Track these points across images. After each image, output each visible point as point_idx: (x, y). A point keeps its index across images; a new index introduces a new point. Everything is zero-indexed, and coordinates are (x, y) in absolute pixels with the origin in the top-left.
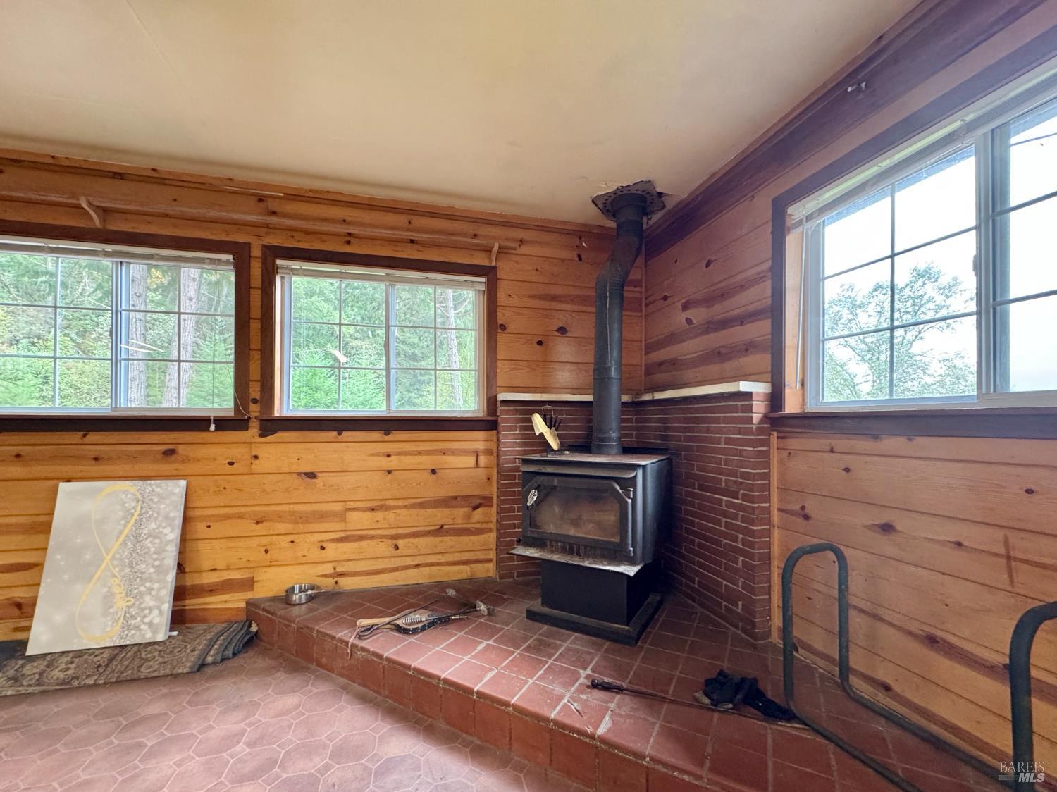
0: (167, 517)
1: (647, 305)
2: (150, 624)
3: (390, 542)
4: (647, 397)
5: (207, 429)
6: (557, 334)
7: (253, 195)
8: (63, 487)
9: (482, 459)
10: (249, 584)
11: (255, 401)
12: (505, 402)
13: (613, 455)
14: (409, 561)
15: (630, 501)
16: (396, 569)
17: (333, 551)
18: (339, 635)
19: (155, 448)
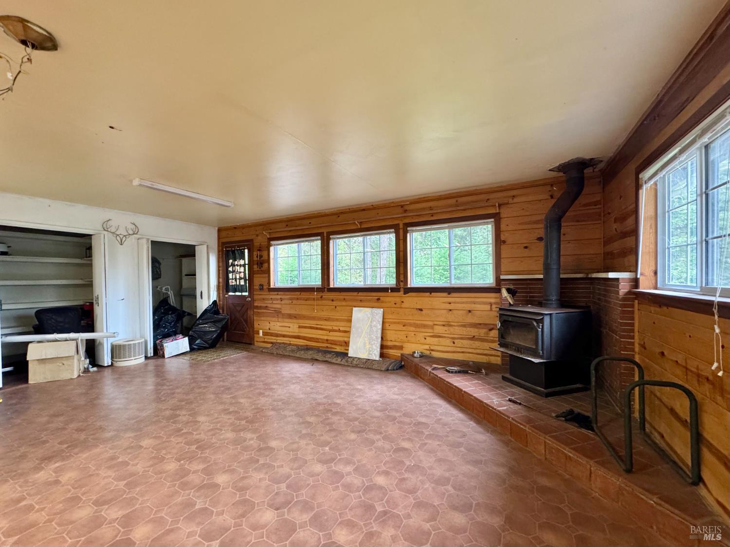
0: (378, 321)
1: (604, 216)
2: (375, 354)
3: (451, 340)
5: (388, 292)
6: (537, 241)
7: (400, 205)
8: (355, 309)
10: (401, 348)
11: (402, 281)
12: (504, 280)
14: (459, 350)
15: (540, 330)
16: (454, 352)
17: (429, 340)
18: (426, 368)
19: (375, 297)
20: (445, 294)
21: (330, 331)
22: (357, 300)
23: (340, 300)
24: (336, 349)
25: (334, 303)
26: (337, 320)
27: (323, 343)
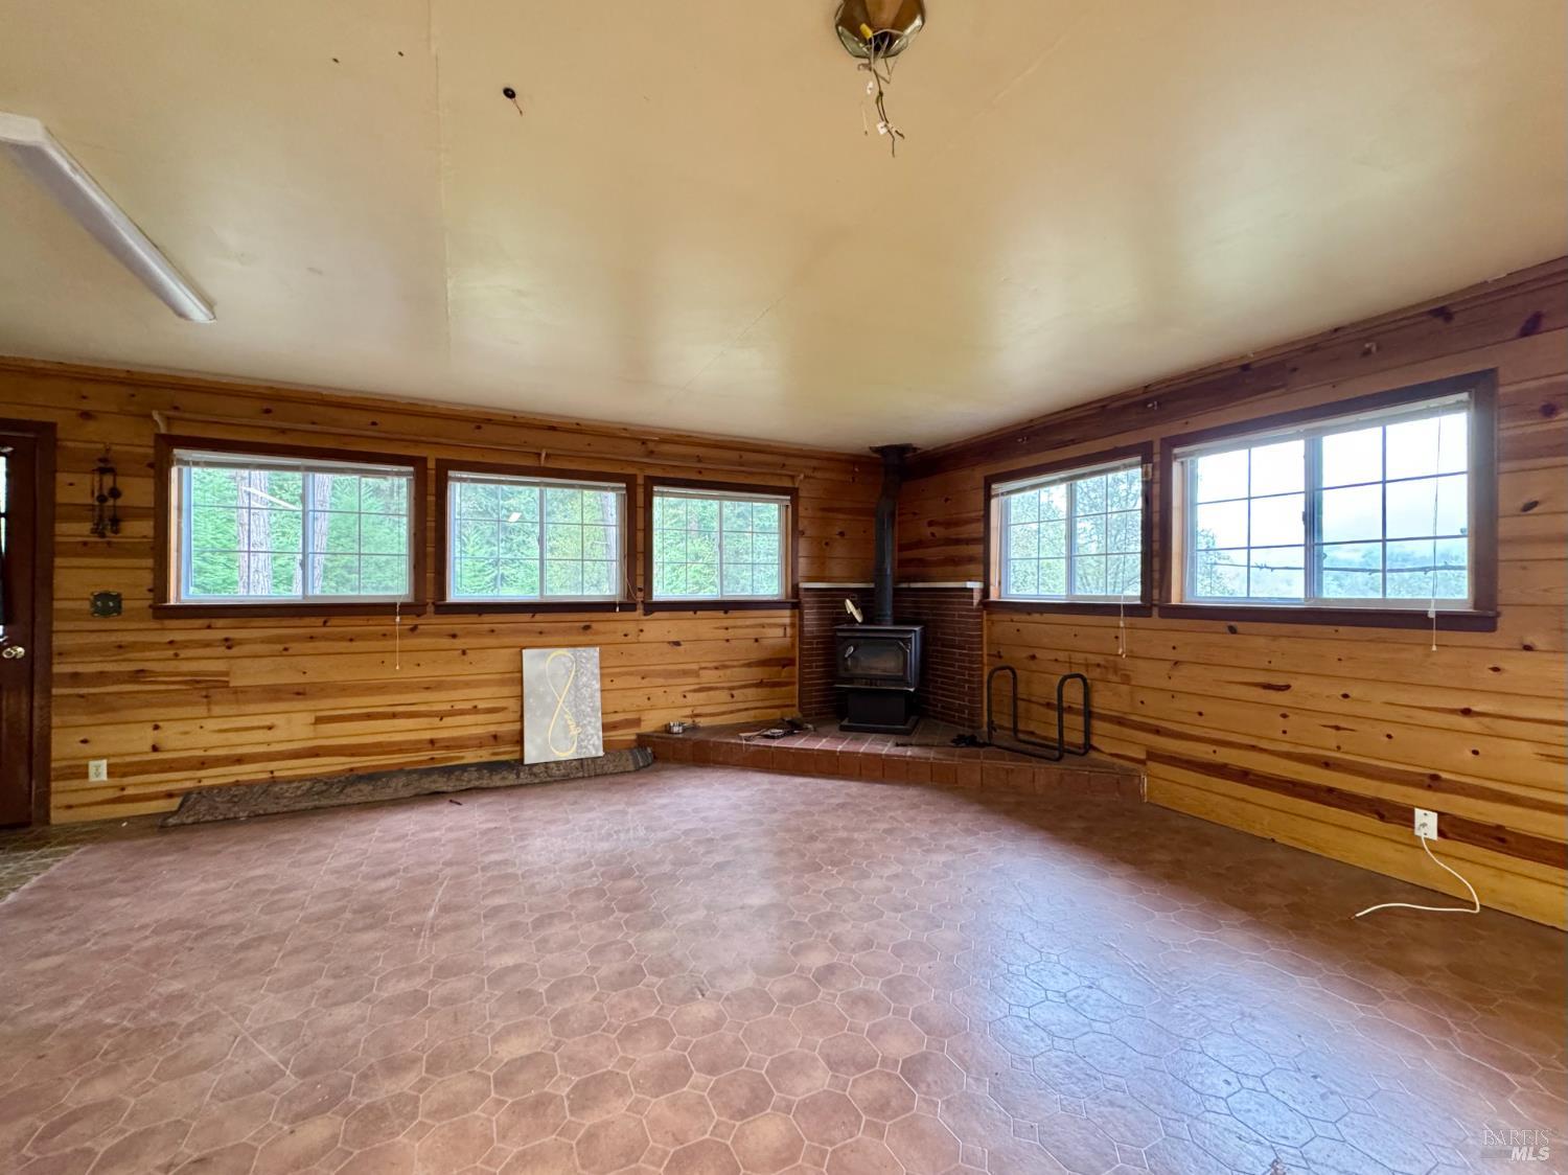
0: (593, 673)
1: (900, 515)
2: (593, 745)
3: (726, 692)
4: (904, 585)
5: (613, 610)
6: (838, 537)
7: (638, 440)
8: (526, 652)
9: (788, 630)
10: (637, 722)
11: (640, 590)
12: (807, 590)
13: (890, 625)
14: (742, 706)
15: (908, 651)
16: (732, 712)
17: (692, 698)
18: (731, 742)
19: (577, 624)
20: (721, 614)
21: (441, 716)
22: (528, 632)
23: (478, 634)
24: (462, 758)
25: (459, 643)
26: (468, 685)
27: (419, 750)
